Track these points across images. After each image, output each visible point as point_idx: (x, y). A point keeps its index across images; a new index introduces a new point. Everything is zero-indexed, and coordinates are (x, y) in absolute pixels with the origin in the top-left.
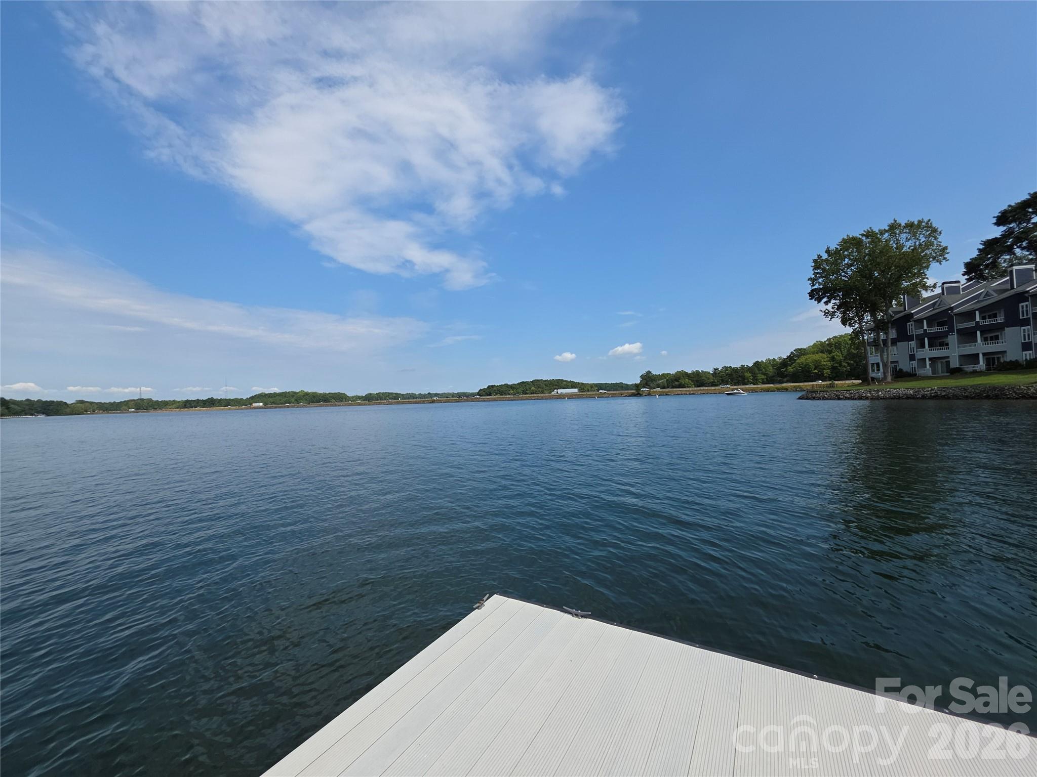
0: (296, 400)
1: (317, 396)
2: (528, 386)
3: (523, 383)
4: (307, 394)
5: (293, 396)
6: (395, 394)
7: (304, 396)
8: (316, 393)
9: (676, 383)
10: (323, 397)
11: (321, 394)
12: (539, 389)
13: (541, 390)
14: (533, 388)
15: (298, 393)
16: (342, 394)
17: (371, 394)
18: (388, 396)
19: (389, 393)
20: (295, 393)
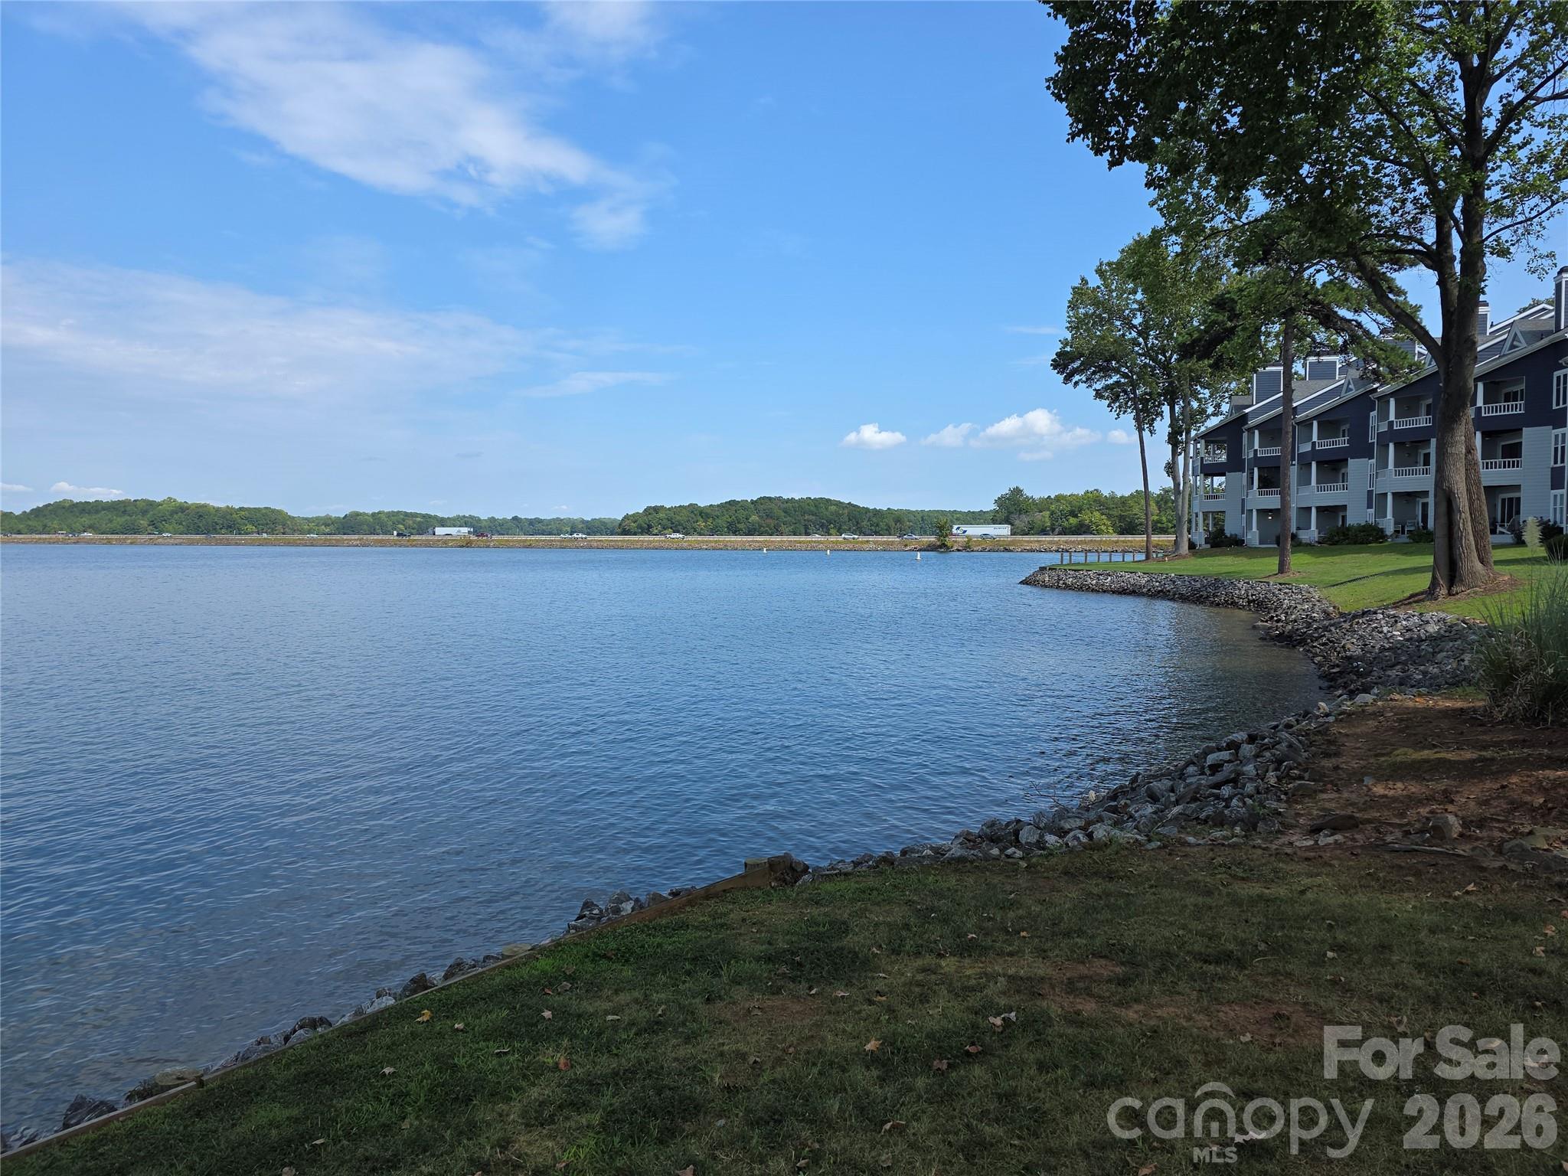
0: (152, 523)
1: (208, 514)
2: (742, 514)
3: (732, 503)
4: (183, 509)
5: (144, 513)
6: (424, 516)
7: (173, 513)
8: (205, 506)
9: (1073, 521)
10: (224, 517)
11: (218, 510)
12: (769, 521)
13: (772, 523)
14: (754, 518)
15: (160, 504)
16: (273, 511)
17: (357, 514)
18: (402, 522)
19: (406, 514)
20: (151, 504)
